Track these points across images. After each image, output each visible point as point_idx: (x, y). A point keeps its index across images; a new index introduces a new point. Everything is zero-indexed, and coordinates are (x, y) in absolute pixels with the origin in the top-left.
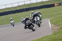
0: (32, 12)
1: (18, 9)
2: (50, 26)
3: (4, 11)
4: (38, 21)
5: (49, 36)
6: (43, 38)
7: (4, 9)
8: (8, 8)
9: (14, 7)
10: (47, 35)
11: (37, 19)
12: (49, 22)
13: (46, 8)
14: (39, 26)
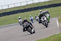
0: (40, 11)
1: (27, 8)
2: (58, 25)
3: (13, 10)
4: (45, 21)
5: (57, 35)
6: (51, 37)
7: (12, 8)
8: (17, 7)
9: (22, 6)
10: (55, 34)
11: (44, 19)
12: (57, 21)
13: (54, 7)
14: (47, 27)
